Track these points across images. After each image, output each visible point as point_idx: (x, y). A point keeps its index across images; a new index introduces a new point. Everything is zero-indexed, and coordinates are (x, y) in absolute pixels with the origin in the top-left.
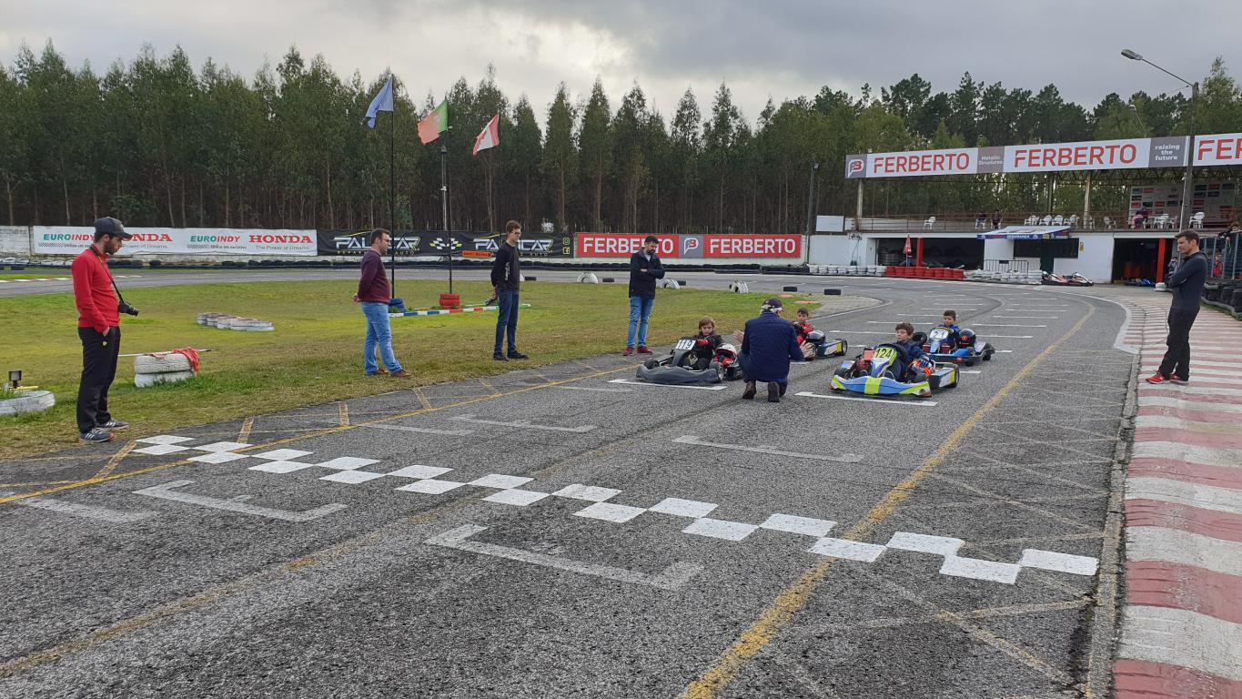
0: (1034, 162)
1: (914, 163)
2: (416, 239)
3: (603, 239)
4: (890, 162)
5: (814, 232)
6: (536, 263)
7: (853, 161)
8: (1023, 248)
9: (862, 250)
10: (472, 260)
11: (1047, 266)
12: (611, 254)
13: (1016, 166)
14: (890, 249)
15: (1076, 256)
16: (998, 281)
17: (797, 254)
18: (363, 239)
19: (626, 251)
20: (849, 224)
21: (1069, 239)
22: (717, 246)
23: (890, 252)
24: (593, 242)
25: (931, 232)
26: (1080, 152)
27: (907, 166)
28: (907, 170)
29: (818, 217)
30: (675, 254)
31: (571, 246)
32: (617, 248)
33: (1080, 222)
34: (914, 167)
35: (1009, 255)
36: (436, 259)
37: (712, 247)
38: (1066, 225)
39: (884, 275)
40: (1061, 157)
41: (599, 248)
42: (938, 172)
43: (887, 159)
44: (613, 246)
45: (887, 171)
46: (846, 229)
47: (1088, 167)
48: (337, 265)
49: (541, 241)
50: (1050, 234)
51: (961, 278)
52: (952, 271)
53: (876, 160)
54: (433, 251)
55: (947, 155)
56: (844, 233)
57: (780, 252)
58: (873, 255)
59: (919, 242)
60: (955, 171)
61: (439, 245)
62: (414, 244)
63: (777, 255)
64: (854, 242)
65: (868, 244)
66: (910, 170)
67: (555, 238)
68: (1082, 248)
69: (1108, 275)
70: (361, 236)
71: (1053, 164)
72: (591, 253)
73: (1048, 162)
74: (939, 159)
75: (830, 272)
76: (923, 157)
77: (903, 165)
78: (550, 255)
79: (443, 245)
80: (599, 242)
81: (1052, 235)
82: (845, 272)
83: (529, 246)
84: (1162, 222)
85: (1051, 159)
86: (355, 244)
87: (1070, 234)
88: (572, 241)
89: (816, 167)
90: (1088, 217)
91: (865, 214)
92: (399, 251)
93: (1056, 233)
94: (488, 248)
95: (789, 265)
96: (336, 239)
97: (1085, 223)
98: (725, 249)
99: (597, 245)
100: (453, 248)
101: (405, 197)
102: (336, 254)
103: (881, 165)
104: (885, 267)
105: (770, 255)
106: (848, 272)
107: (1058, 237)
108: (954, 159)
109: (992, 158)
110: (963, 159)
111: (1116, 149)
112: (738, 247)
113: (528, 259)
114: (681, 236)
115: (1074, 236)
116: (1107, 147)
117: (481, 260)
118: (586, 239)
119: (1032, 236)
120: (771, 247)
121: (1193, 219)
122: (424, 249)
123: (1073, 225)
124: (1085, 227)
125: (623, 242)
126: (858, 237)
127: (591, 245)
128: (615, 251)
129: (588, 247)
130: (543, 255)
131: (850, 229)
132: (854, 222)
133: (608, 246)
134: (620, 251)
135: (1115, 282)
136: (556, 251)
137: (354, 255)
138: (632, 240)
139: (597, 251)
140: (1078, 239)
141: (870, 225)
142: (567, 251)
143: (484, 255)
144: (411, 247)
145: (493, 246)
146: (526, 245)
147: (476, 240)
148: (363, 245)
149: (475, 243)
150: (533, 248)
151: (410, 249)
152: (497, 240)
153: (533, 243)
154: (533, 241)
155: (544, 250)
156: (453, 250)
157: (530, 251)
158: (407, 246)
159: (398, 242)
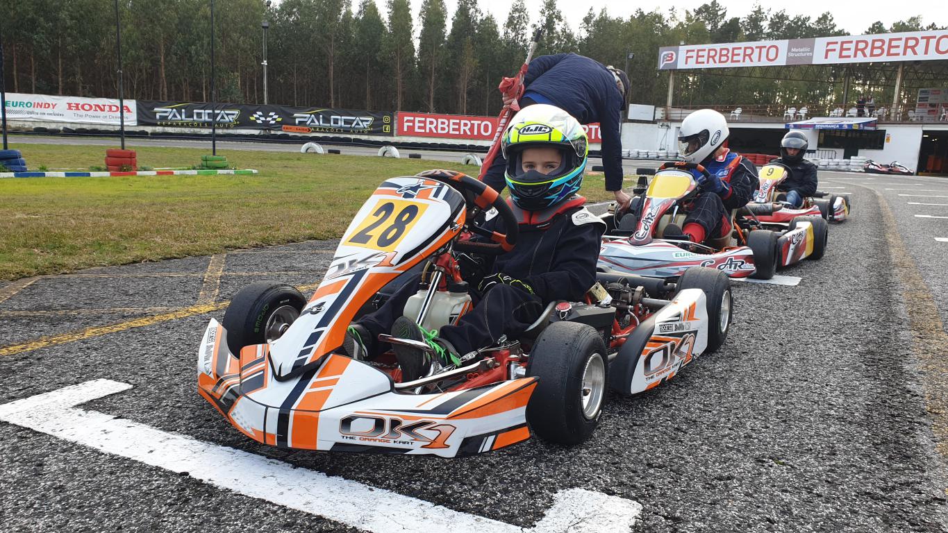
0: (844, 53)
1: (724, 55)
2: (236, 112)
3: (423, 119)
4: (700, 53)
6: (355, 140)
7: (665, 53)
8: (827, 139)
9: (670, 138)
10: (291, 134)
12: (431, 135)
13: (826, 57)
15: (882, 148)
18: (183, 110)
19: (446, 131)
20: (660, 113)
21: (877, 132)
24: (413, 122)
25: (738, 122)
26: (894, 43)
27: (717, 58)
28: (717, 61)
31: (391, 124)
32: (436, 128)
33: (888, 116)
34: (724, 59)
36: (256, 132)
40: (873, 48)
42: (748, 64)
43: (698, 51)
44: (433, 127)
45: (697, 62)
46: (656, 118)
47: (901, 58)
48: (155, 136)
49: (361, 118)
50: (859, 124)
53: (688, 51)
54: (253, 125)
55: (757, 47)
56: (654, 122)
57: (593, 137)
60: (764, 63)
61: (258, 119)
62: (234, 117)
64: (663, 130)
66: (720, 62)
67: (376, 116)
68: (888, 139)
69: (913, 166)
70: (182, 108)
71: (865, 55)
72: (411, 131)
73: (859, 53)
74: (749, 51)
75: (641, 156)
76: (734, 49)
77: (713, 57)
78: (370, 133)
79: (263, 119)
80: (420, 122)
81: (861, 126)
82: (655, 156)
83: (350, 122)
85: (862, 50)
86: (174, 116)
87: (877, 126)
88: (392, 120)
89: (631, 57)
90: (896, 109)
91: (674, 105)
92: (219, 123)
93: (865, 124)
94: (308, 123)
96: (156, 109)
97: (893, 115)
99: (417, 124)
100: (273, 122)
101: (237, 74)
102: (156, 125)
103: (692, 57)
106: (658, 157)
107: (866, 128)
108: (764, 51)
109: (802, 50)
110: (773, 51)
111: (931, 40)
113: (348, 136)
115: (881, 128)
116: (922, 38)
117: (300, 135)
118: (406, 118)
119: (841, 126)
122: (243, 122)
123: (880, 116)
124: (892, 119)
125: (443, 123)
126: (668, 126)
127: (411, 124)
128: (435, 131)
129: (408, 126)
130: (363, 132)
131: (660, 118)
132: (664, 112)
133: (428, 126)
134: (440, 131)
135: (920, 173)
136: (376, 129)
137: (174, 126)
138: (452, 121)
139: (417, 130)
140: (885, 130)
141: (679, 115)
142: (387, 129)
143: (303, 130)
144: (231, 120)
145: (313, 121)
146: (346, 122)
147: (295, 115)
148: (183, 117)
149: (295, 118)
150: (353, 125)
151: (230, 121)
152: (317, 115)
153: (354, 120)
154: (353, 118)
155: (365, 128)
156: (273, 124)
157: (351, 127)
158: (227, 119)
159: (218, 114)
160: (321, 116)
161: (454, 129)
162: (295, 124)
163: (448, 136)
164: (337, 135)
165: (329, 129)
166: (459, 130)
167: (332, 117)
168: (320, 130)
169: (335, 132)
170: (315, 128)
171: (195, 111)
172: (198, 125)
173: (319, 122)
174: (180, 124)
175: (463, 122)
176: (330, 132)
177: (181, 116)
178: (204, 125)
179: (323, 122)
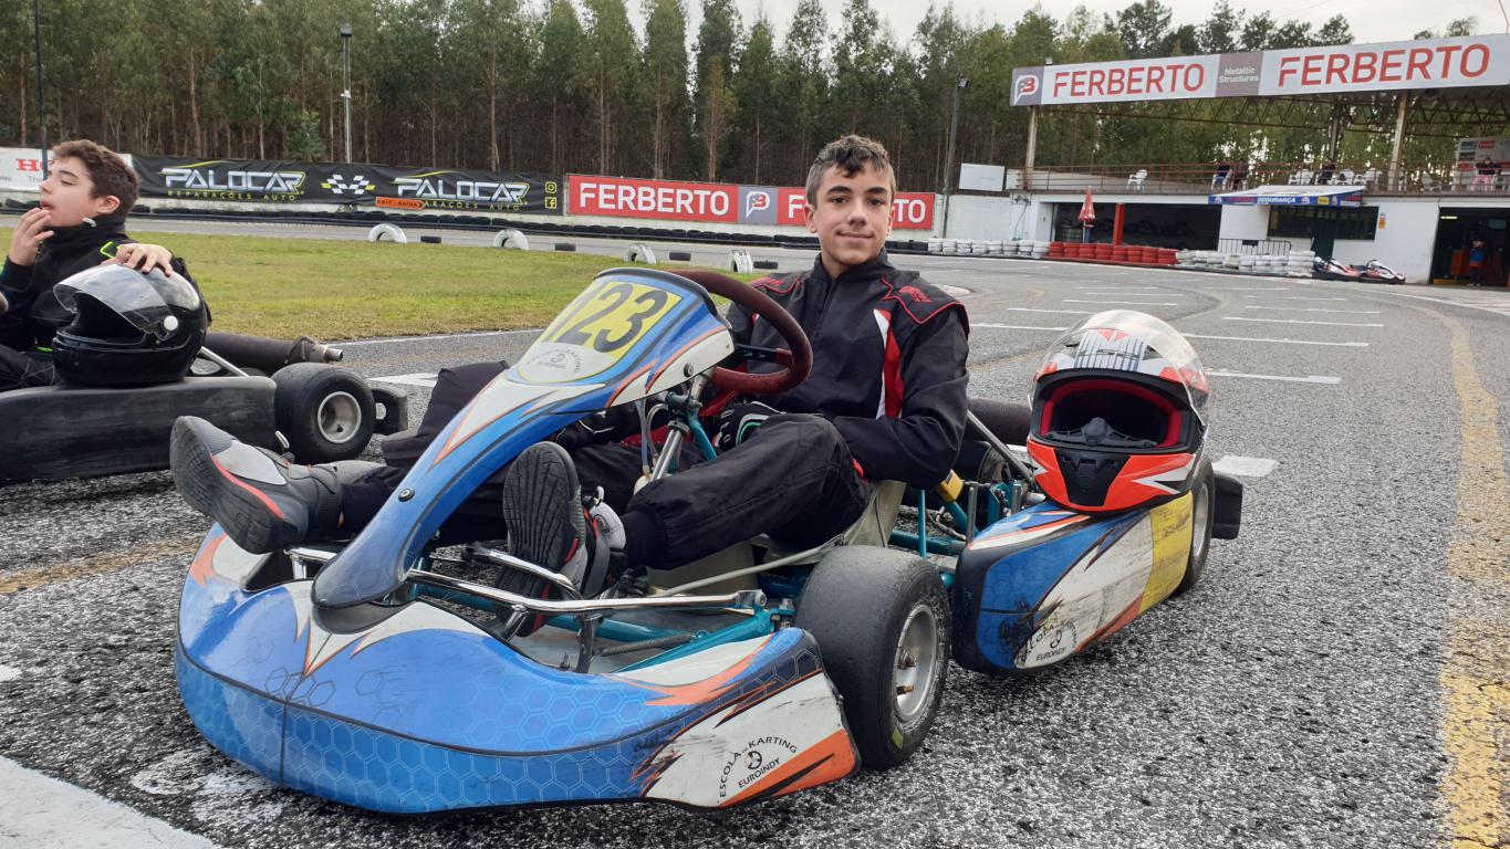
0: (1311, 77)
1: (1116, 81)
2: (299, 175)
3: (613, 187)
4: (1079, 78)
5: (956, 191)
6: (496, 222)
7: (1022, 78)
8: (1287, 222)
9: (1030, 223)
10: (388, 212)
11: (1324, 250)
12: (626, 212)
13: (1281, 84)
15: (1371, 237)
17: (927, 225)
18: (211, 172)
19: (651, 208)
20: (1014, 179)
21: (1363, 210)
24: (596, 191)
25: (1138, 193)
27: (1105, 86)
28: (1105, 91)
29: (963, 165)
30: (731, 217)
31: (559, 196)
32: (635, 202)
33: (1383, 180)
34: (1116, 87)
35: (1259, 230)
36: (331, 208)
37: (794, 207)
38: (1358, 184)
39: (1045, 257)
40: (1358, 67)
41: (607, 201)
42: (1154, 95)
43: (1075, 74)
44: (629, 200)
45: (1073, 94)
46: (1007, 188)
47: (1403, 84)
48: (162, 214)
50: (1331, 196)
51: (1172, 263)
52: (1156, 252)
53: (1058, 75)
54: (327, 196)
55: (1169, 68)
56: (1004, 193)
57: (901, 219)
58: (1047, 229)
59: (1118, 209)
60: (1181, 93)
61: (335, 186)
62: (296, 183)
64: (1019, 208)
65: (1040, 210)
66: (1110, 92)
67: (532, 182)
68: (1382, 223)
69: (1423, 267)
70: (208, 168)
71: (1344, 80)
72: (592, 207)
73: (1335, 76)
74: (1156, 74)
75: (961, 251)
77: (1098, 84)
78: (523, 210)
80: (607, 192)
81: (1335, 199)
83: (489, 192)
86: (197, 181)
87: (1365, 199)
88: (560, 187)
89: (963, 85)
90: (1397, 171)
91: (1038, 165)
92: (270, 194)
93: (1341, 197)
94: (419, 193)
96: (165, 170)
97: (1391, 181)
99: (602, 196)
100: (361, 192)
101: (315, 114)
102: (165, 196)
103: (1064, 84)
104: (1047, 245)
107: (1343, 203)
108: (1180, 73)
109: (1242, 71)
110: (1195, 73)
111: (1453, 53)
113: (485, 215)
114: (742, 188)
115: (1370, 203)
117: (403, 213)
119: (1299, 199)
122: (311, 192)
123: (1369, 184)
124: (1390, 188)
125: (646, 194)
126: (1026, 200)
127: (592, 195)
128: (633, 208)
129: (587, 199)
130: (511, 208)
131: (1014, 187)
132: (1021, 177)
133: (621, 198)
134: (641, 207)
135: (1435, 281)
136: (534, 203)
137: (196, 198)
138: (661, 191)
139: (602, 205)
140: (1377, 208)
141: (1045, 182)
142: (552, 203)
143: (411, 205)
144: (291, 188)
145: (427, 190)
146: (483, 191)
147: (398, 180)
148: (211, 182)
149: (397, 185)
150: (495, 197)
151: (289, 191)
152: (434, 180)
153: (496, 189)
154: (495, 185)
155: (514, 201)
156: (360, 196)
157: (490, 200)
158: (283, 187)
159: (268, 179)
160: (440, 182)
161: (665, 205)
162: (397, 196)
163: (655, 215)
164: (467, 214)
165: (455, 204)
166: (673, 205)
167: (459, 183)
168: (439, 204)
169: (462, 208)
170: (431, 202)
171: (231, 173)
172: (236, 196)
173: (437, 192)
174: (205, 194)
175: (680, 192)
176: (455, 209)
177: (207, 181)
178: (245, 196)
179: (444, 192)
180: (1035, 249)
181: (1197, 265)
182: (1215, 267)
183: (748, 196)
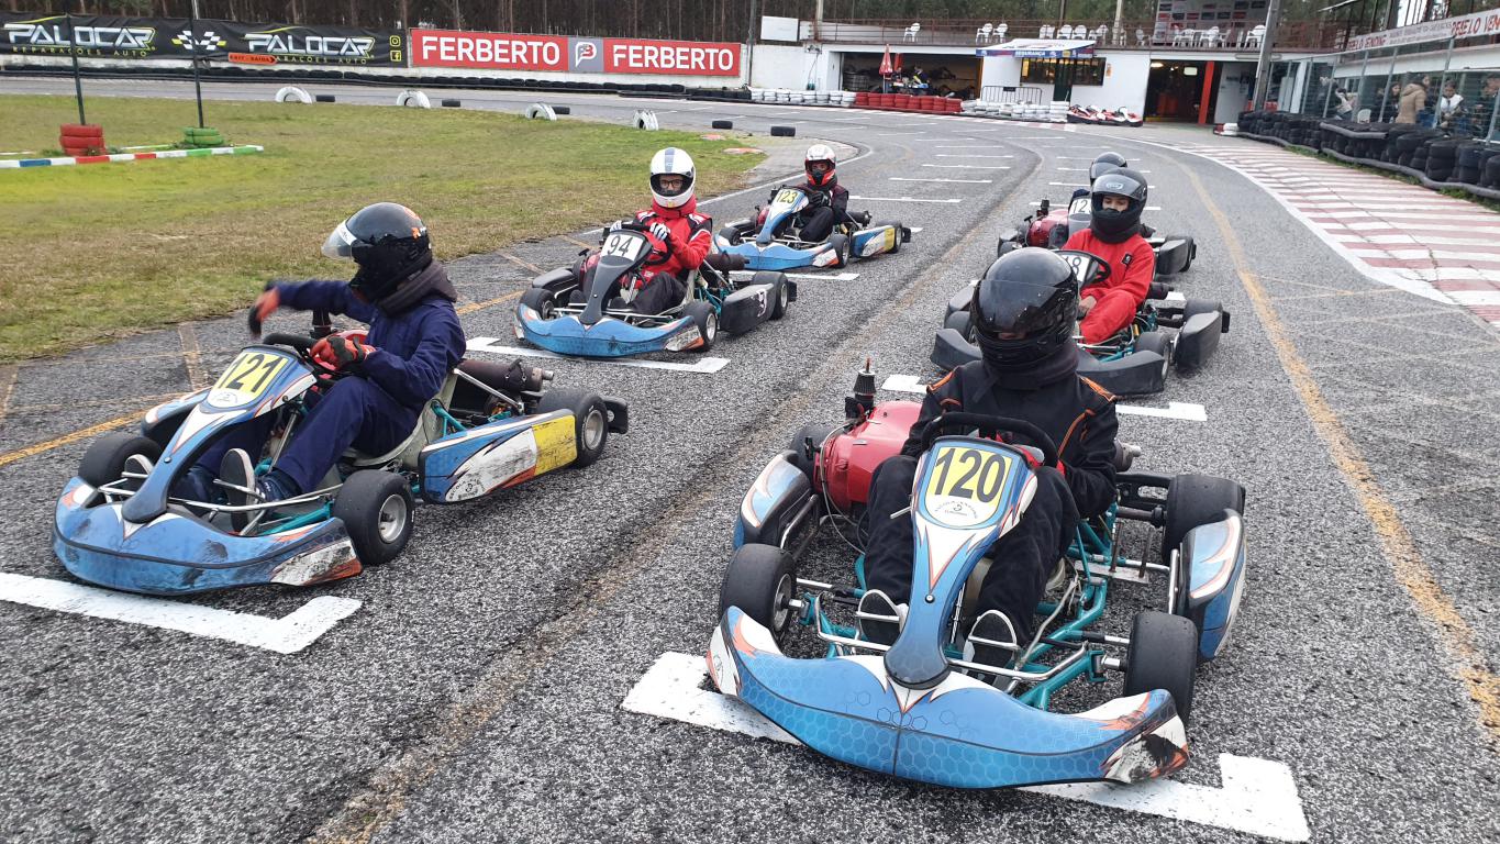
2: (149, 31)
3: (453, 40)
5: (760, 41)
6: (348, 75)
8: (1037, 72)
9: (821, 69)
10: (244, 67)
11: (1064, 95)
12: (466, 64)
14: (858, 68)
15: (1100, 83)
16: (1008, 116)
17: (734, 72)
18: (56, 28)
19: (489, 58)
20: (806, 30)
21: (1095, 60)
22: (623, 56)
23: (860, 73)
24: (437, 44)
25: (915, 45)
29: (764, 18)
30: (563, 66)
31: (403, 49)
32: (474, 53)
33: (1109, 36)
35: (1015, 83)
36: (186, 64)
37: (616, 56)
38: (1091, 38)
39: (853, 105)
41: (448, 53)
44: (468, 52)
46: (801, 38)
50: (1071, 51)
51: (957, 111)
52: (945, 102)
54: (178, 52)
56: (798, 43)
57: (712, 67)
58: (836, 76)
61: (186, 42)
62: (146, 39)
63: (708, 73)
64: (811, 56)
65: (829, 59)
67: (380, 37)
68: (1109, 71)
69: (1139, 108)
70: (53, 23)
72: (434, 59)
75: (780, 100)
78: (370, 63)
79: (195, 42)
80: (447, 44)
81: (1074, 53)
82: (799, 99)
83: (337, 46)
84: (1210, 39)
86: (42, 37)
87: (1096, 52)
88: (404, 41)
90: (1119, 28)
91: (827, 18)
92: (120, 49)
93: (1079, 50)
94: (270, 48)
95: (724, 88)
96: (7, 26)
97: (1115, 37)
98: (635, 60)
99: (444, 48)
100: (212, 48)
102: (11, 52)
104: (854, 94)
105: (697, 72)
106: (803, 101)
107: (1081, 56)
112: (654, 58)
113: (336, 69)
114: (571, 39)
115: (1100, 55)
117: (257, 68)
118: (425, 39)
119: (1048, 52)
120: (700, 60)
121: (1251, 35)
122: (162, 48)
123: (1099, 39)
124: (1114, 42)
125: (484, 46)
126: (818, 50)
127: (434, 48)
128: (472, 59)
129: (429, 51)
130: (359, 62)
131: (807, 38)
132: (812, 28)
133: (461, 50)
134: (479, 59)
135: (1147, 119)
136: (380, 57)
137: (43, 54)
138: (497, 42)
139: (443, 57)
140: (1105, 59)
141: (834, 34)
142: (397, 56)
143: (263, 60)
144: (141, 44)
145: (277, 46)
146: (331, 46)
147: (248, 36)
148: (57, 38)
149: (248, 41)
150: (343, 51)
151: (140, 47)
152: (284, 36)
153: (343, 43)
154: (343, 40)
155: (361, 55)
156: (211, 52)
157: (339, 54)
158: (133, 43)
159: (117, 35)
160: (290, 37)
161: (501, 55)
162: (248, 51)
163: (492, 65)
164: (318, 68)
165: (305, 59)
166: (509, 55)
167: (308, 39)
168: (291, 59)
169: (314, 62)
170: (282, 57)
171: (77, 29)
172: (85, 52)
173: (287, 46)
174: (52, 50)
175: (515, 43)
176: (306, 63)
177: (53, 37)
178: (94, 52)
179: (295, 48)
180: (845, 99)
181: (978, 112)
182: (993, 114)
183: (577, 47)
